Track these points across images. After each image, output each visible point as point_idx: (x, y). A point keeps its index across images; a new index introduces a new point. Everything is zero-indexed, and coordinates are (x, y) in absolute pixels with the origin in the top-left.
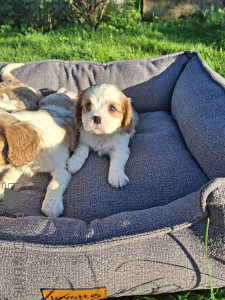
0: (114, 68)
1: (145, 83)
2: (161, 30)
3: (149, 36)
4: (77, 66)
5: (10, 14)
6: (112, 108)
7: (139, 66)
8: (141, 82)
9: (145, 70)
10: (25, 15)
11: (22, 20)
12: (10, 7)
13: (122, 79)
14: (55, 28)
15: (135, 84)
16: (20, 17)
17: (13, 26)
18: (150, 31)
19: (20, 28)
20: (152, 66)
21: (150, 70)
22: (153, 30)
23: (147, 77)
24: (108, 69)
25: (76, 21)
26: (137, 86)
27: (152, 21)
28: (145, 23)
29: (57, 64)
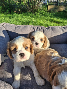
0: (50, 29)
1: (61, 35)
2: (54, 15)
3: (50, 17)
4: (37, 28)
5: (8, 9)
6: (42, 40)
7: (59, 29)
8: (60, 34)
9: (61, 30)
10: (13, 9)
11: (12, 10)
12: (9, 7)
13: (53, 33)
14: (21, 13)
15: (57, 35)
16: (11, 9)
17: (9, 12)
18: (50, 15)
19: (11, 12)
20: (63, 29)
21: (63, 30)
22: (51, 15)
23: (62, 33)
24: (48, 29)
25: (28, 11)
26: (58, 36)
27: (50, 12)
28: (49, 13)
29: (31, 26)
